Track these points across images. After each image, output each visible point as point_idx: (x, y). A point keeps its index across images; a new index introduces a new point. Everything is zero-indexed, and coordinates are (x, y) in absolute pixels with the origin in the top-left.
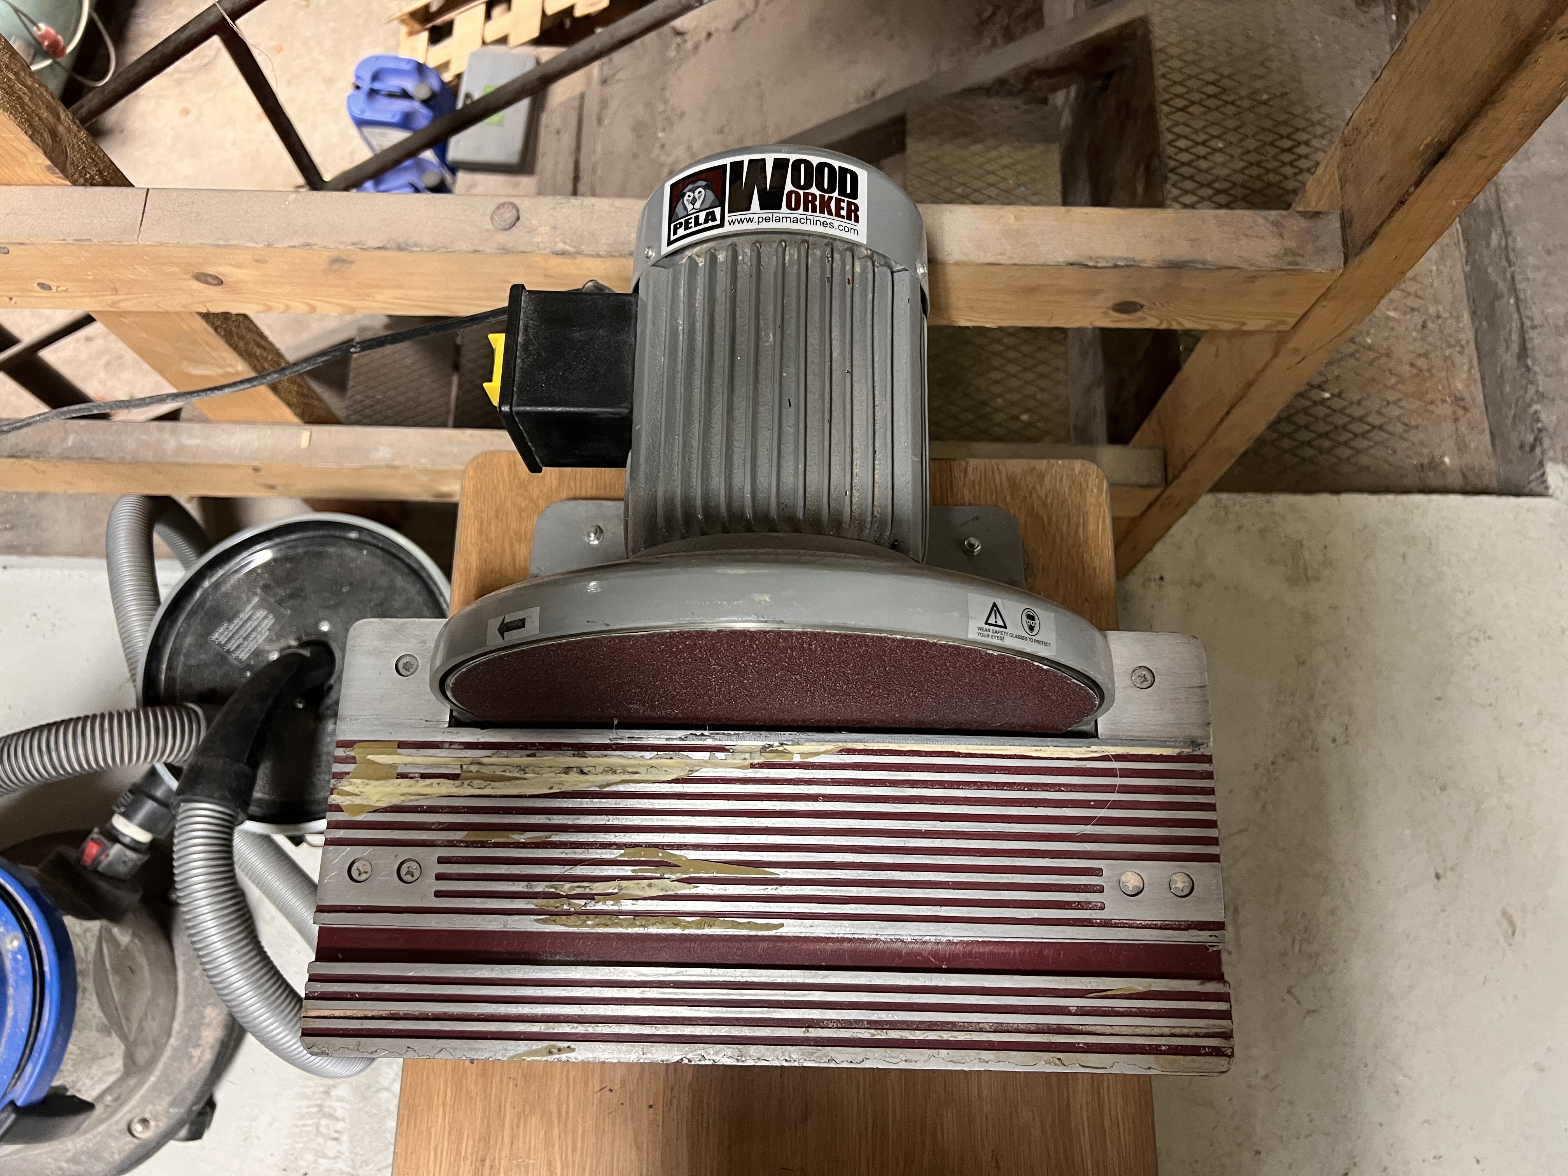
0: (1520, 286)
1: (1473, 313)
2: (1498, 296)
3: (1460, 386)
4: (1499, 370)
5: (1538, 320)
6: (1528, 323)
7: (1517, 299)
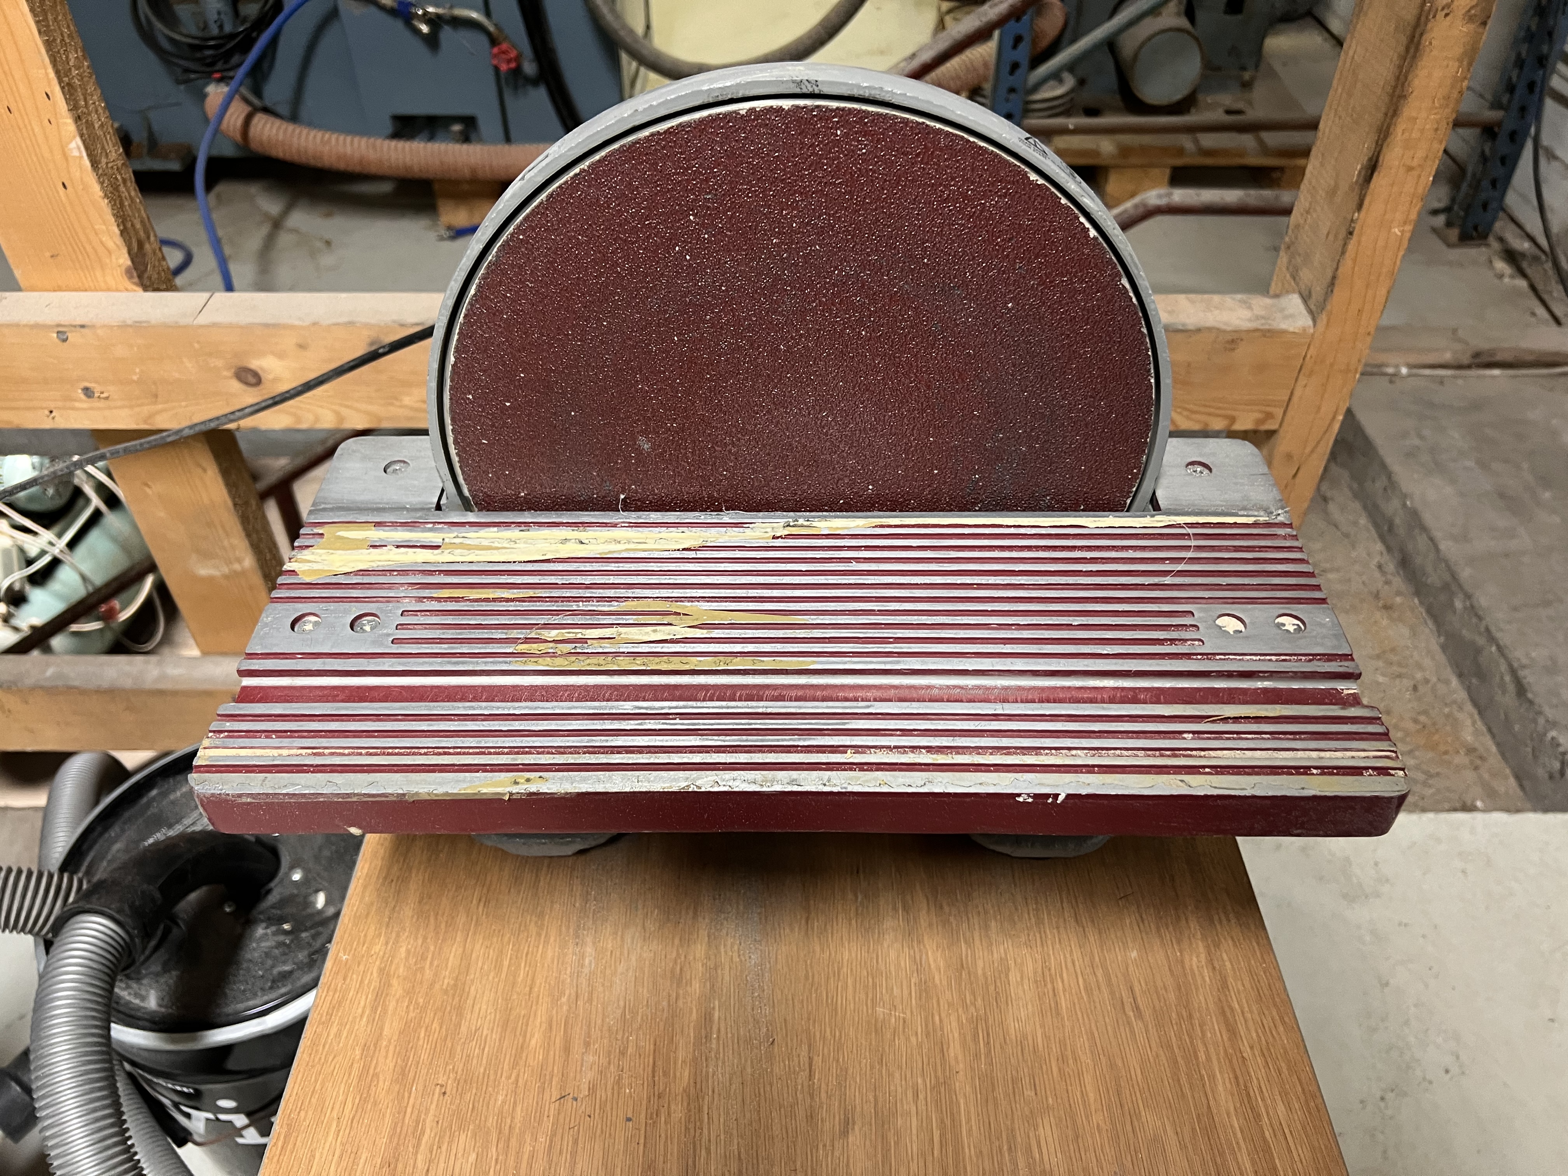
0: (1498, 635)
1: (1460, 675)
2: (1478, 651)
3: (1469, 738)
4: (1502, 716)
5: (1525, 661)
6: (1515, 665)
7: (1499, 648)
